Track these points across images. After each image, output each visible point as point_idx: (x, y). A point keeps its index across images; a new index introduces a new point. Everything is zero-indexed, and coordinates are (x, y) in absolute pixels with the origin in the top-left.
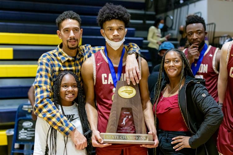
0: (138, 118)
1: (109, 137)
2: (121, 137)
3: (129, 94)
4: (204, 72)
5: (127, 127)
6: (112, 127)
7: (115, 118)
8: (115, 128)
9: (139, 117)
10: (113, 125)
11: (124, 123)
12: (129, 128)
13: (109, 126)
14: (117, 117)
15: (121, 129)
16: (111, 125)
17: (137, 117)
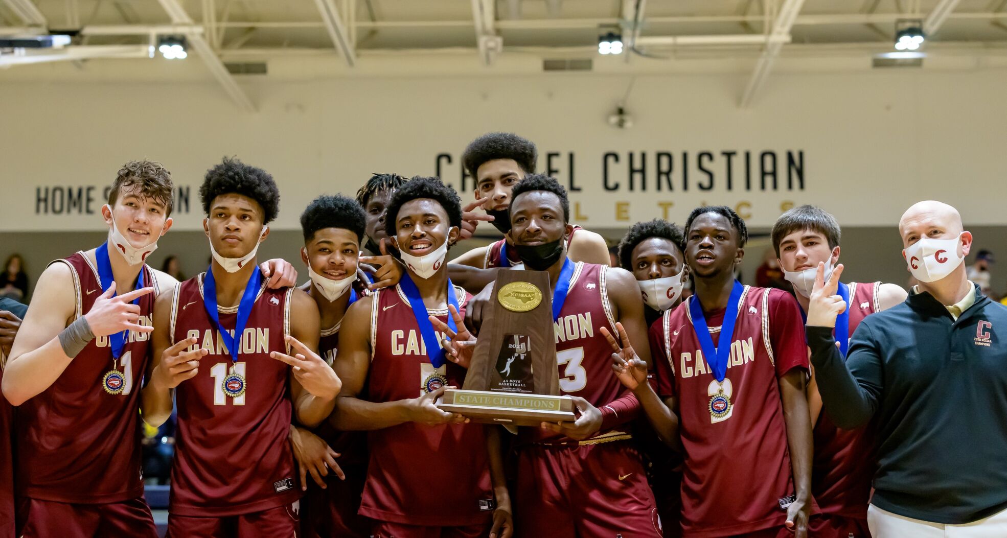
0: (541, 360)
1: (466, 399)
2: (494, 399)
3: (525, 302)
4: (584, 336)
5: (514, 381)
6: (477, 378)
7: (487, 358)
8: (484, 381)
9: (544, 358)
10: (481, 374)
11: (507, 371)
12: (518, 384)
13: (471, 376)
14: (490, 355)
15: (500, 384)
16: (476, 374)
17: (541, 357)
